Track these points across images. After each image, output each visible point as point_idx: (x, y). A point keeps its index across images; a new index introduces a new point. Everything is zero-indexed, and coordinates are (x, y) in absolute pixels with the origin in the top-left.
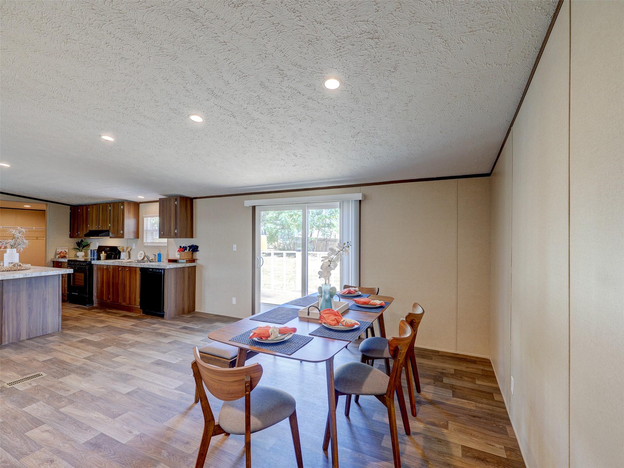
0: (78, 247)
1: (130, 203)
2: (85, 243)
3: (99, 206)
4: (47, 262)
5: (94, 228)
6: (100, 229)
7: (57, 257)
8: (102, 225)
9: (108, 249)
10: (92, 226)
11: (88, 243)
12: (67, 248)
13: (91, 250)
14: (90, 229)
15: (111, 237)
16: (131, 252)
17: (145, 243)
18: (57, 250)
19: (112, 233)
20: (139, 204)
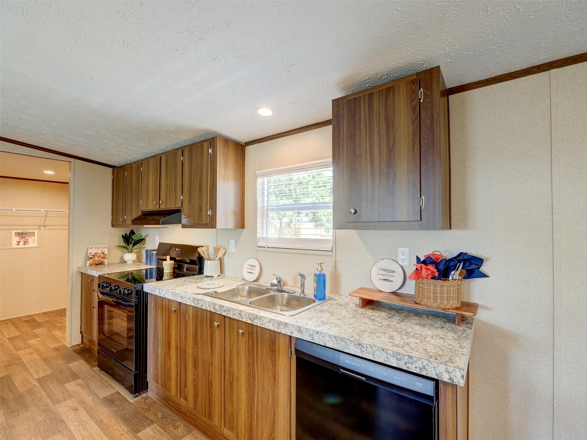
0: (125, 245)
1: (227, 141)
2: (137, 236)
3: (160, 157)
4: (70, 275)
5: (151, 206)
6: (163, 207)
7: (88, 265)
8: (167, 200)
9: (177, 250)
10: (147, 202)
11: (142, 236)
12: (107, 246)
13: (147, 251)
14: (145, 209)
15: (184, 226)
16: (226, 259)
17: (259, 238)
18: (89, 251)
19: (188, 217)
20: (245, 146)
